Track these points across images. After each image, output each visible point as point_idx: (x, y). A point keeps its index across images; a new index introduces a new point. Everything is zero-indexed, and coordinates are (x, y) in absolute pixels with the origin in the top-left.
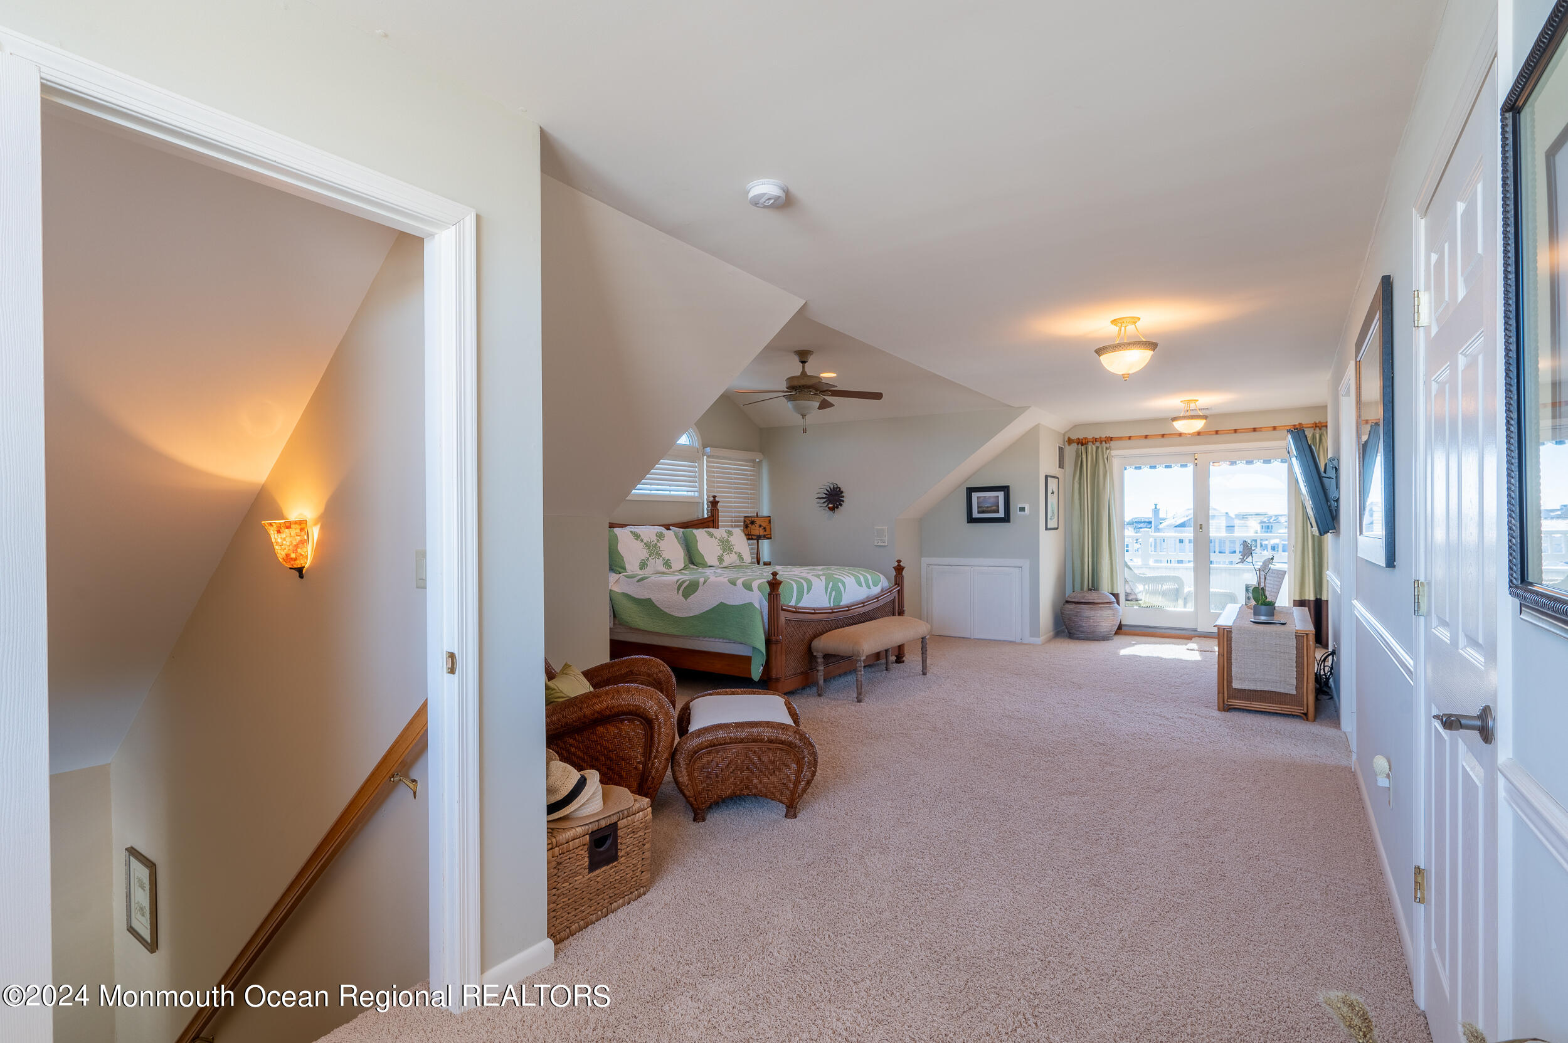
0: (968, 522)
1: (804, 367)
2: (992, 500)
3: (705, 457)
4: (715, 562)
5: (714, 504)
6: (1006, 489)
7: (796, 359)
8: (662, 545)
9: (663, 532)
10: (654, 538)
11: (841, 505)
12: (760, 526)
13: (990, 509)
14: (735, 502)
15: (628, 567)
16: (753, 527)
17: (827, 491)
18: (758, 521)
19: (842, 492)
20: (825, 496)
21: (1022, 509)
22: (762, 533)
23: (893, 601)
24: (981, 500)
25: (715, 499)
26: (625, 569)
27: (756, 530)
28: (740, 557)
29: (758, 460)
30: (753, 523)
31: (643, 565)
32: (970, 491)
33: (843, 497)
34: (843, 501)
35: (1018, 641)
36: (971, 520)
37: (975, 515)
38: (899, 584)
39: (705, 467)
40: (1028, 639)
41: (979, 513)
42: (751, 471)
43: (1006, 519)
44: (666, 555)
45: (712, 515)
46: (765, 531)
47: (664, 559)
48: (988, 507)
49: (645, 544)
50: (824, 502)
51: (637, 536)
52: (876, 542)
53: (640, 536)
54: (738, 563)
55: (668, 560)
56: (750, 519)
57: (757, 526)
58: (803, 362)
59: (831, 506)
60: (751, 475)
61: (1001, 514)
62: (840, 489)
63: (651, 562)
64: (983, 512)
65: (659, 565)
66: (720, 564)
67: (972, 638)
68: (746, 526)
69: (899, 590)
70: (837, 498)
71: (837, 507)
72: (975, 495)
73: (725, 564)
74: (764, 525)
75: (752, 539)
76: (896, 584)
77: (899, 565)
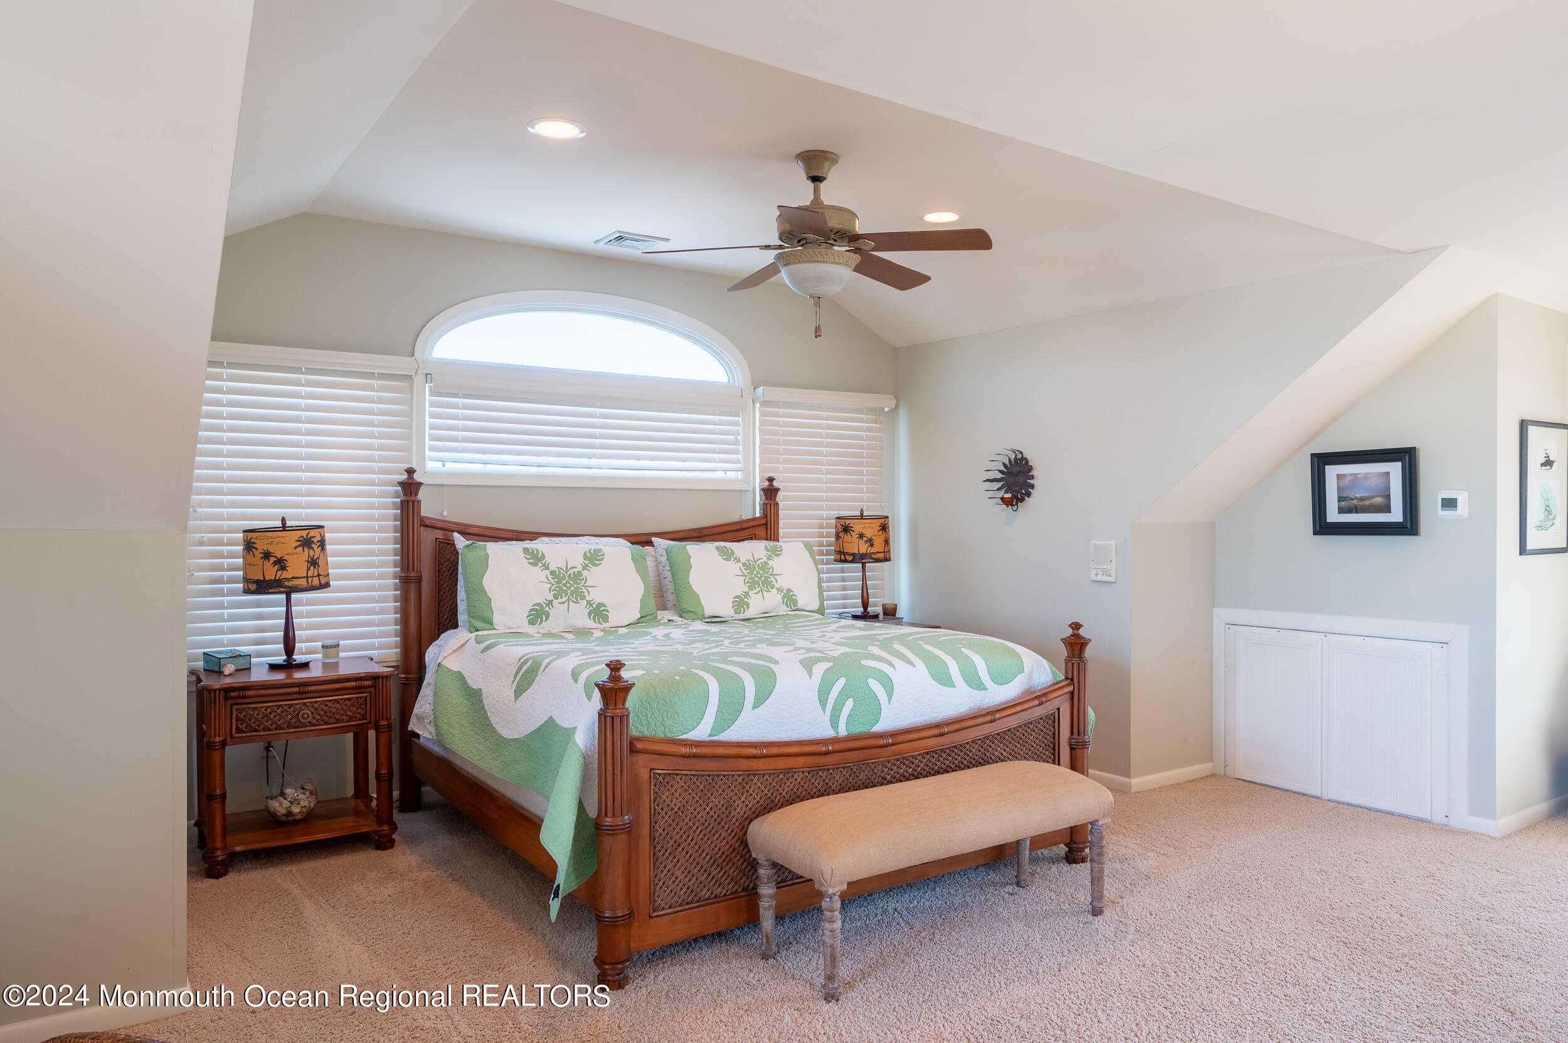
0: (1315, 533)
1: (816, 191)
2: (1375, 482)
3: (758, 405)
4: (725, 609)
5: (770, 492)
6: (1407, 457)
7: (799, 172)
8: (593, 575)
9: (604, 549)
10: (577, 562)
11: (1029, 495)
12: (861, 536)
13: (1367, 503)
14: (829, 490)
15: (497, 618)
16: (847, 538)
17: (1004, 465)
18: (857, 527)
19: (1031, 469)
20: (1000, 476)
21: (1450, 503)
22: (864, 548)
23: (1054, 719)
24: (1346, 481)
25: (771, 485)
26: (489, 622)
27: (856, 546)
28: (789, 598)
29: (886, 409)
30: (846, 529)
31: (538, 615)
32: (1321, 461)
33: (1032, 477)
34: (1032, 487)
35: (1439, 819)
36: (1323, 527)
37: (1333, 515)
38: (1072, 680)
39: (758, 423)
40: (1463, 819)
41: (1341, 511)
42: (868, 430)
43: (1409, 527)
44: (596, 596)
45: (765, 515)
46: (872, 545)
47: (589, 603)
48: (1362, 499)
49: (553, 573)
50: (999, 489)
51: (536, 559)
52: (1093, 572)
53: (543, 557)
54: (783, 610)
55: (601, 605)
56: (842, 522)
57: (855, 536)
58: (816, 179)
59: (1008, 495)
60: (868, 438)
61: (1396, 515)
62: (1027, 462)
63: (558, 610)
64: (1349, 511)
65: (579, 616)
66: (737, 612)
67: (1325, 797)
68: (838, 537)
69: (1072, 693)
70: (1022, 479)
71: (1022, 500)
72: (1332, 472)
73: (748, 614)
74: (869, 533)
75: (846, 561)
76: (1067, 678)
77: (1076, 636)
